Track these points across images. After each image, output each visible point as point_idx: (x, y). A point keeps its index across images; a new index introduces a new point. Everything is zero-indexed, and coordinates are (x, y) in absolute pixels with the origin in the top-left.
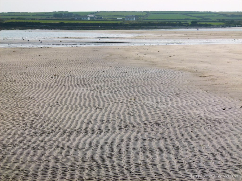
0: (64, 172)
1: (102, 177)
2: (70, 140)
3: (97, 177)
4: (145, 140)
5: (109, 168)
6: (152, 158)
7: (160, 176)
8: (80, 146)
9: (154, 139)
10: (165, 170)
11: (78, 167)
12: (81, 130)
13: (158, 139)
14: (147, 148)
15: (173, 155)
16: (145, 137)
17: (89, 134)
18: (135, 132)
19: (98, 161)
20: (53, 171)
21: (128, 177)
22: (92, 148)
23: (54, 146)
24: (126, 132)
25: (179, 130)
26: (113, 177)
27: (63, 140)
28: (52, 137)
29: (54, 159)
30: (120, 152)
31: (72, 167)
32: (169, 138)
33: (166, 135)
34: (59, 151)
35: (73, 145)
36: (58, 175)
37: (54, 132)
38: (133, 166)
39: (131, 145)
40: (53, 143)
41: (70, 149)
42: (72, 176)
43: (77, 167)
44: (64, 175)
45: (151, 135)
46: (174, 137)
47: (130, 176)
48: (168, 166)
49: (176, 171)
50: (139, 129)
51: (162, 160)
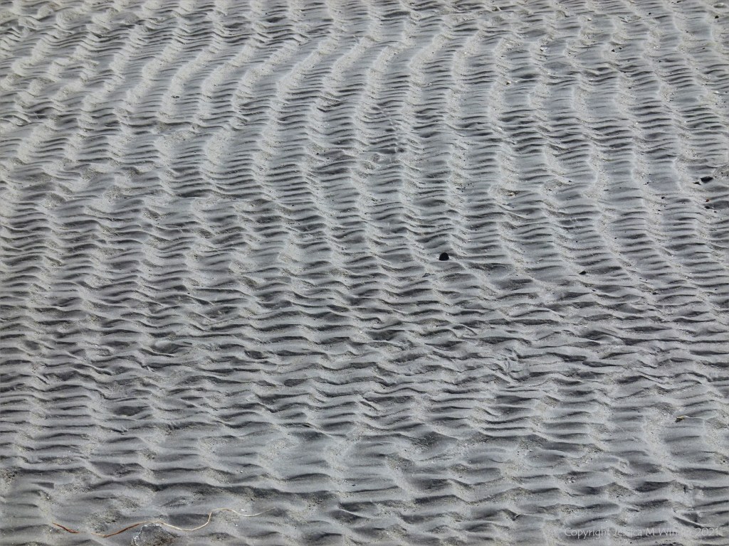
0: (78, 248)
1: (288, 280)
2: (107, 73)
3: (260, 281)
4: (529, 78)
5: (324, 230)
6: (565, 181)
7: (607, 276)
8: (166, 109)
9: (579, 76)
10: (635, 242)
11: (152, 221)
12: (172, 22)
13: (602, 77)
14: (541, 124)
15: (684, 165)
16: (532, 61)
17: (217, 44)
18: (475, 34)
19: (264, 191)
20: (17, 243)
21: (429, 279)
22: (230, 120)
23: (17, 107)
24: (423, 36)
25: (720, 28)
26: (349, 282)
27: (71, 73)
28: (8, 60)
29: (18, 178)
30: (387, 146)
31: (119, 225)
32: (665, 72)
33: (646, 56)
34: (47, 135)
35: (123, 106)
36: (46, 264)
37: (21, 28)
38: (459, 219)
39: (452, 105)
40: (12, 89)
41: (109, 124)
42: (123, 273)
43: (150, 226)
44: (74, 263)
45: (564, 53)
46: (694, 67)
47: (439, 275)
48: (652, 222)
49: (698, 249)
50: (499, 19)
51: (621, 189)
